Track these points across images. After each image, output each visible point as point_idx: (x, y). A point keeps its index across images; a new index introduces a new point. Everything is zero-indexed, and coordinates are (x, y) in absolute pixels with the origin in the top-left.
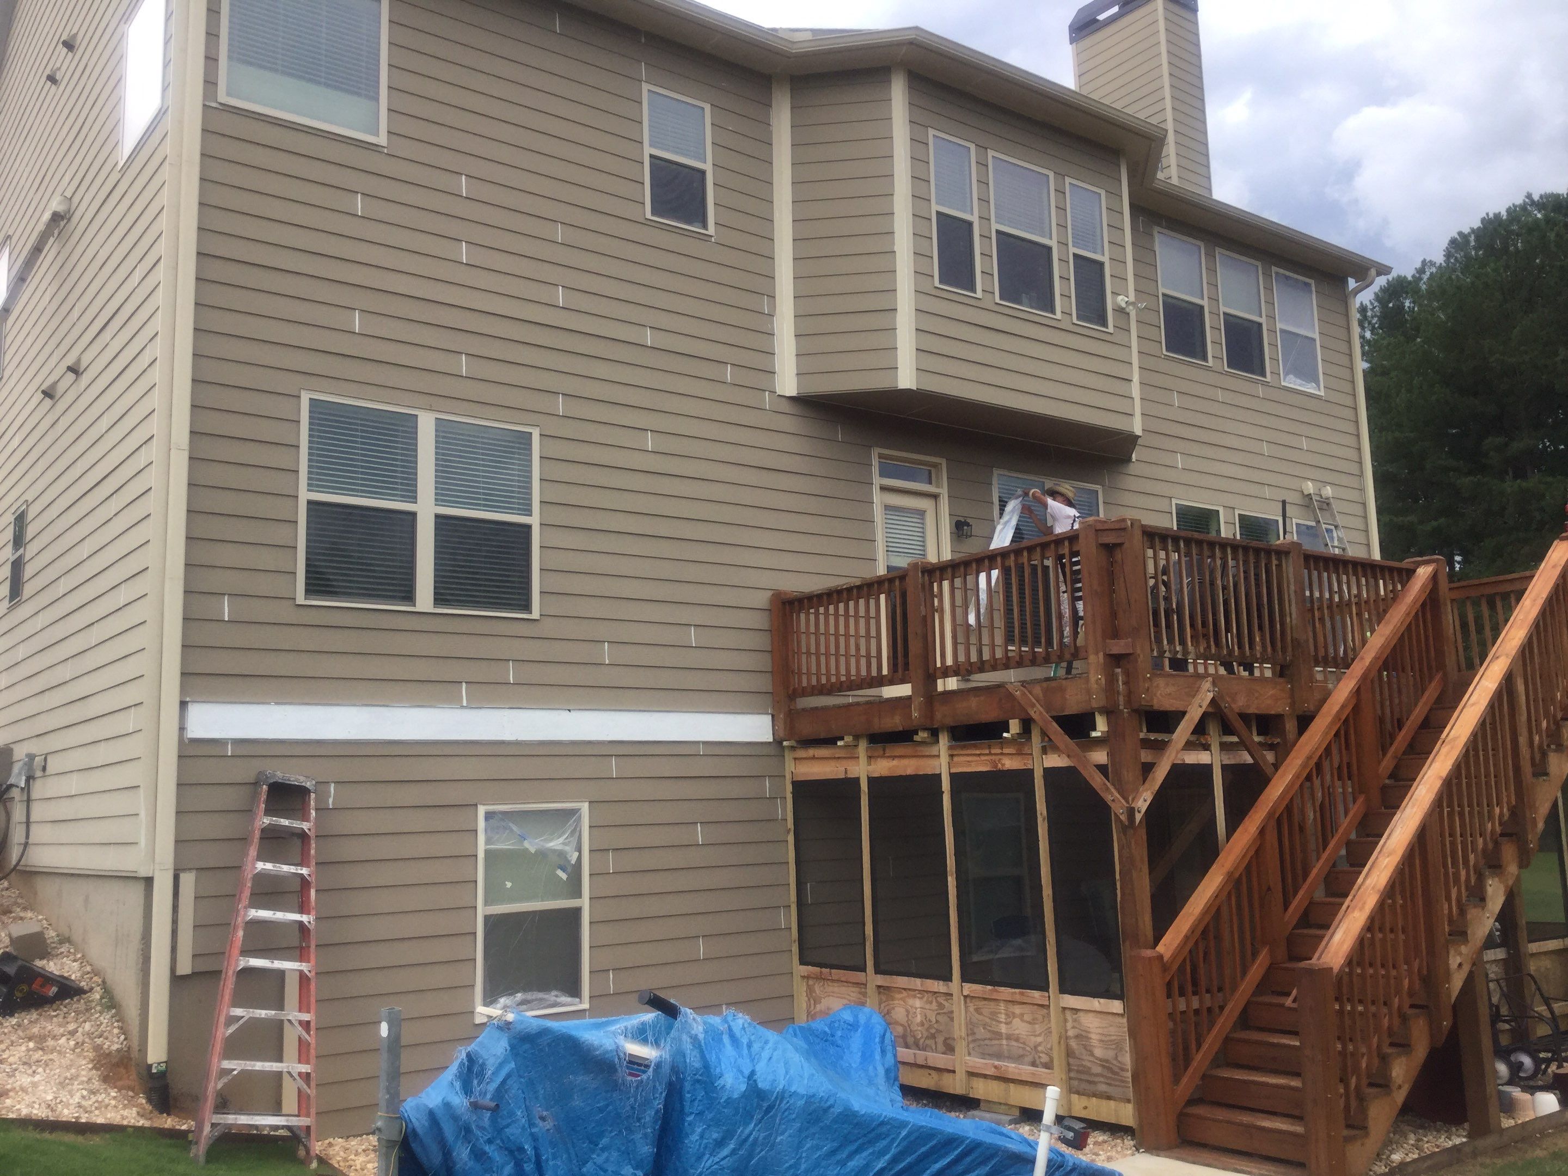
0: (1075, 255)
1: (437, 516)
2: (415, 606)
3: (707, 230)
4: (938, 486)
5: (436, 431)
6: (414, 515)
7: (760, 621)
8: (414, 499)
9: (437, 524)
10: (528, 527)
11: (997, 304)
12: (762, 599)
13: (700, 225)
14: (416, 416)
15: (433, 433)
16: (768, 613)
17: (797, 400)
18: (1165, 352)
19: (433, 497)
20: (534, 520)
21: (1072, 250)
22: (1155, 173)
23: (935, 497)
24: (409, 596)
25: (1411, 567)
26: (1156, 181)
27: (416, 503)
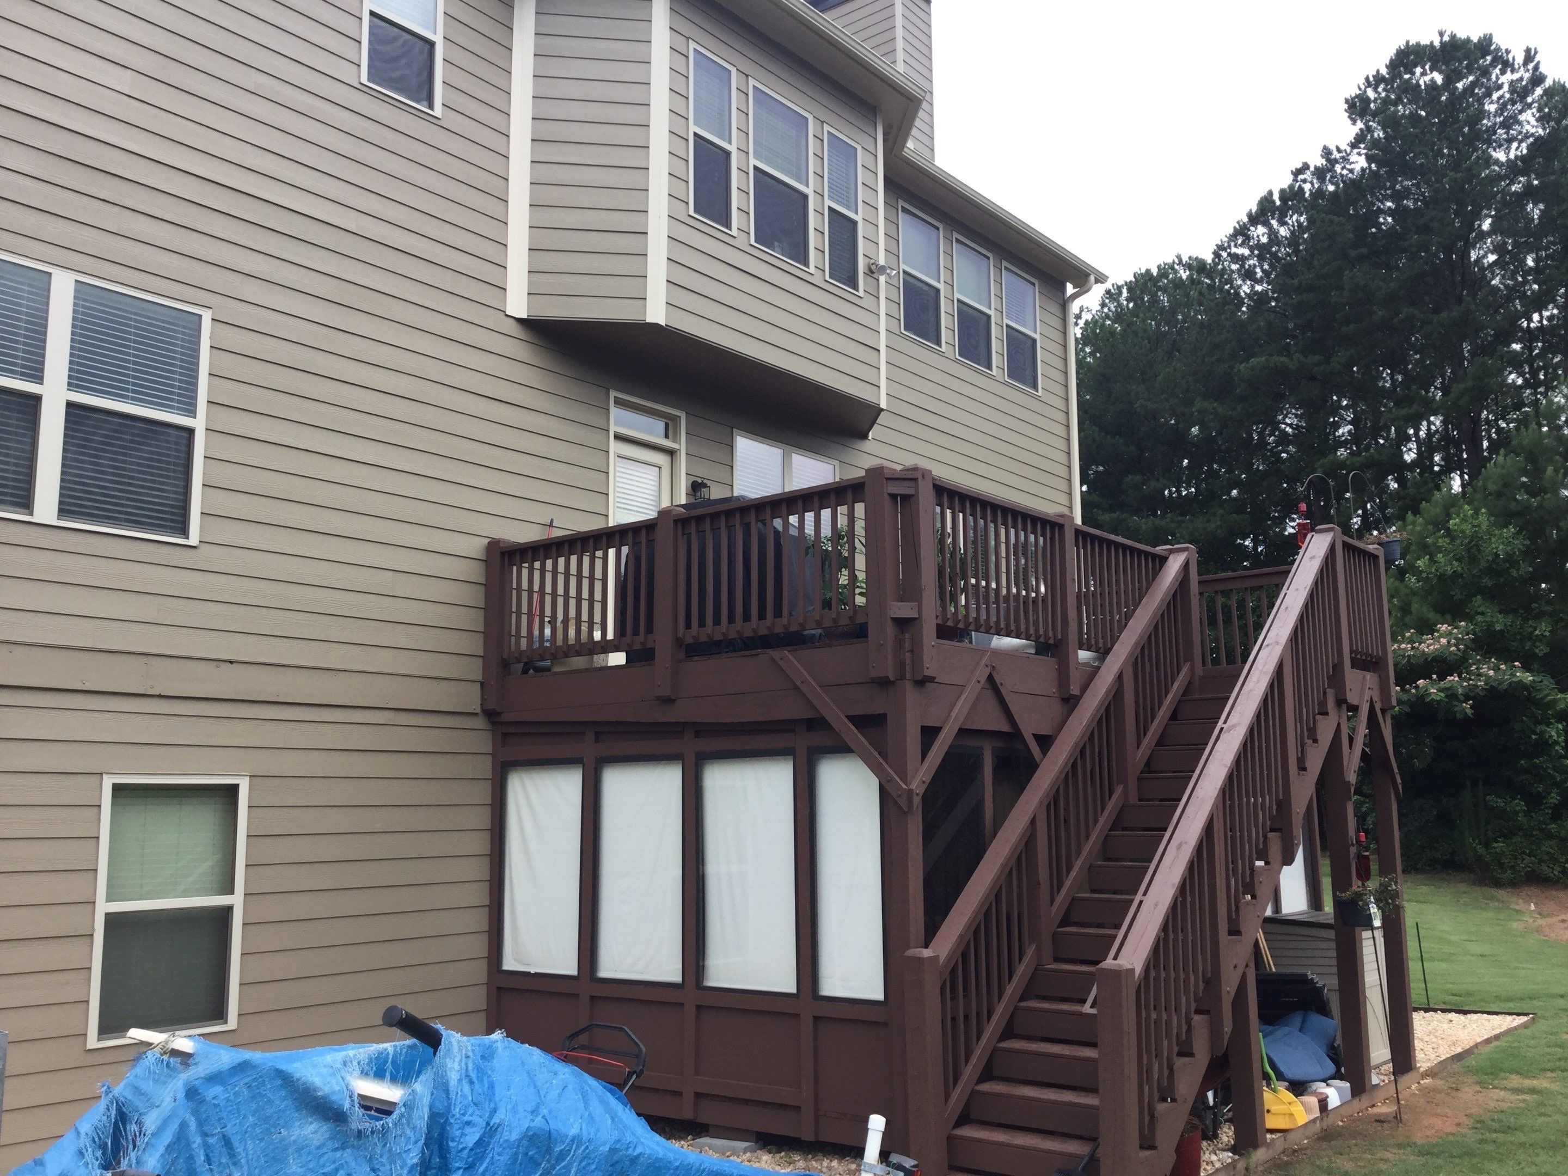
0: (830, 208)
1: (70, 405)
2: (31, 514)
3: (432, 110)
4: (675, 441)
5: (75, 298)
6: (37, 399)
7: (475, 572)
8: (39, 379)
9: (68, 414)
10: (191, 432)
11: (751, 245)
12: (476, 547)
13: (425, 103)
14: (50, 274)
15: (71, 300)
16: (484, 563)
17: (528, 324)
18: (903, 331)
19: (66, 380)
20: (198, 423)
21: (828, 203)
22: (905, 141)
23: (671, 453)
24: (26, 503)
25: (1163, 553)
26: (906, 150)
27: (42, 384)
